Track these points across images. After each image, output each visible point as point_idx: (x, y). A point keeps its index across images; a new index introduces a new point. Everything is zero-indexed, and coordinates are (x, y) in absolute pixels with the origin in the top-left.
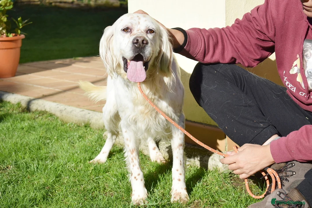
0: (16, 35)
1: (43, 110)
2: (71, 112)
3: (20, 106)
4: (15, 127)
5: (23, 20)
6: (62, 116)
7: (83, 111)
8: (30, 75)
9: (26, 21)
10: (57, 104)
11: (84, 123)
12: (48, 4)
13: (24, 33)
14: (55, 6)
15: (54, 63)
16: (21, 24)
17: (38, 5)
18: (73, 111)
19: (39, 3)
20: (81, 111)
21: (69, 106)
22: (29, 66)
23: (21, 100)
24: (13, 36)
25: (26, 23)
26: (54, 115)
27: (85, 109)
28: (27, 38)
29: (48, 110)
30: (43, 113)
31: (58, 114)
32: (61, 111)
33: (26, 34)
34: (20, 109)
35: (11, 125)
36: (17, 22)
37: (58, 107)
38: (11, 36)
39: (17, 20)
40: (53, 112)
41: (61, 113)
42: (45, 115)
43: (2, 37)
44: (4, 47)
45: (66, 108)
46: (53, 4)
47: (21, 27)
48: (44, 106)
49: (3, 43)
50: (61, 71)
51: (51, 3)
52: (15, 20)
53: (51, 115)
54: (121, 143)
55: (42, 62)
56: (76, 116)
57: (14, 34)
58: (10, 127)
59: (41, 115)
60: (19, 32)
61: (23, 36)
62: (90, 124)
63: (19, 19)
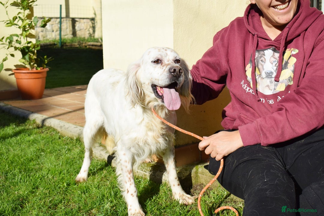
0: (43, 69)
1: (50, 126)
2: (68, 128)
3: (35, 122)
4: (23, 140)
5: (48, 57)
6: (62, 131)
7: (76, 127)
8: (53, 97)
9: (50, 58)
10: (60, 121)
11: (76, 137)
12: (84, 47)
13: (49, 67)
14: (89, 48)
15: (75, 88)
16: (46, 61)
17: (77, 47)
18: (69, 127)
19: (78, 46)
20: (75, 128)
21: (68, 123)
22: (56, 90)
23: (36, 118)
24: (41, 69)
25: (50, 59)
26: (57, 130)
27: (78, 126)
28: (50, 70)
29: (52, 126)
30: (49, 128)
31: (59, 129)
32: (61, 127)
33: (50, 68)
34: (35, 125)
35: (20, 139)
36: (43, 59)
37: (59, 124)
38: (39, 69)
39: (43, 58)
40: (56, 128)
41: (61, 128)
42: (50, 130)
43: (33, 70)
44: (33, 77)
45: (65, 125)
46: (88, 47)
47: (46, 63)
48: (50, 123)
49: (32, 74)
50: (77, 94)
51: (86, 46)
52: (42, 58)
53: (54, 130)
54: (96, 156)
55: (66, 87)
56: (70, 132)
57: (42, 68)
58: (19, 140)
59: (47, 129)
60: (45, 66)
61: (47, 69)
62: (80, 138)
63: (45, 57)
